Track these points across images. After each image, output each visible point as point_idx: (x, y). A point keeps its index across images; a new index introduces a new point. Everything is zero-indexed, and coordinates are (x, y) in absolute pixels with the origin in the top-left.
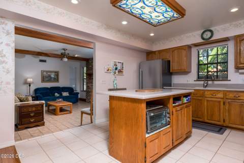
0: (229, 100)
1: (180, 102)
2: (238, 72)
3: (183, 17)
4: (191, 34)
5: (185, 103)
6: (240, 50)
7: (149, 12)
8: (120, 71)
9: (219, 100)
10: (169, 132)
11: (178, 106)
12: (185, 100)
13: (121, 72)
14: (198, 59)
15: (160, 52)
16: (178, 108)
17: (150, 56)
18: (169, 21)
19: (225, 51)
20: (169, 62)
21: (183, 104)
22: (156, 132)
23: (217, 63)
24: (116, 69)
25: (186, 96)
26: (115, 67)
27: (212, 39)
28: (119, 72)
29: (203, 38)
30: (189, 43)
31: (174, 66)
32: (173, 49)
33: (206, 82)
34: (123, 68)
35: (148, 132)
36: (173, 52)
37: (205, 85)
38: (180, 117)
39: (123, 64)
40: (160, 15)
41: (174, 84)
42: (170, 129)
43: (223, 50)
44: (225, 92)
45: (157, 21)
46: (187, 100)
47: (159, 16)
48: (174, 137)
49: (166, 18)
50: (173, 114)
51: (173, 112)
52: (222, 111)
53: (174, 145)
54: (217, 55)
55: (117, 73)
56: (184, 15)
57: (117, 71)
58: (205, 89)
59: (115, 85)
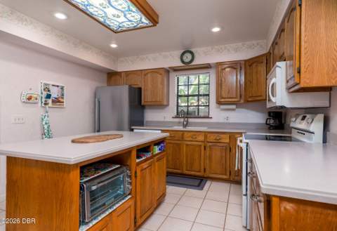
0: (211, 144)
1: (149, 155)
2: (219, 107)
3: (154, 25)
4: (168, 53)
5: (157, 154)
6: (221, 80)
7: (100, 5)
8: (57, 101)
9: (200, 143)
10: (130, 207)
11: (145, 160)
12: (156, 150)
13: (59, 102)
14: (178, 88)
15: (128, 73)
16: (145, 165)
17: (113, 78)
18: (135, 29)
19: (207, 81)
20: (140, 89)
21: (153, 156)
22: (103, 216)
23: (199, 95)
24: (49, 96)
25: (158, 142)
26: (45, 93)
27: (193, 63)
28: (53, 101)
29: (183, 62)
30: (166, 66)
31: (147, 97)
32: (146, 72)
33: (186, 119)
34: (63, 95)
35: (86, 221)
36: (145, 75)
37: (185, 123)
38: (148, 178)
39: (62, 88)
40: (120, 14)
41: (147, 122)
42: (131, 203)
43: (205, 79)
44: (206, 133)
45: (118, 24)
46: (160, 149)
47: (118, 17)
48: (138, 211)
49: (130, 21)
50: (136, 177)
51: (136, 172)
52: (202, 158)
53: (137, 226)
54: (199, 84)
55: (50, 105)
56: (157, 23)
57: (50, 101)
58: (184, 129)
59: (46, 127)
